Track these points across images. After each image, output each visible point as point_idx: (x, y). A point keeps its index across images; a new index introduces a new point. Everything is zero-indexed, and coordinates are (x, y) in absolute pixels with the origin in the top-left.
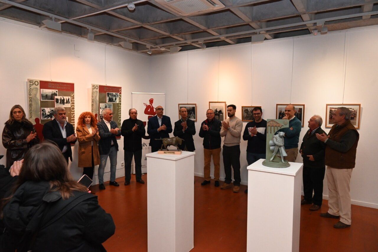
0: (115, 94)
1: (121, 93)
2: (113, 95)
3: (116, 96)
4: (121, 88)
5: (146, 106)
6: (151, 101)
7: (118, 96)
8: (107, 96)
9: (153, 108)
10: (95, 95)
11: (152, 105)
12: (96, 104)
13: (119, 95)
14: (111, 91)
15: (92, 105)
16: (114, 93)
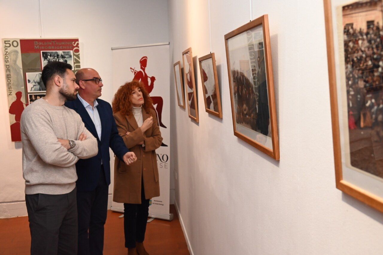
0: (64, 52)
1: (77, 51)
2: (58, 55)
3: (66, 56)
4: (77, 40)
5: (135, 73)
6: (144, 63)
7: (71, 56)
8: (42, 59)
9: (146, 76)
10: (11, 58)
11: (144, 70)
12: (18, 74)
13: (74, 55)
14: (53, 47)
15: (8, 77)
16: (60, 52)
